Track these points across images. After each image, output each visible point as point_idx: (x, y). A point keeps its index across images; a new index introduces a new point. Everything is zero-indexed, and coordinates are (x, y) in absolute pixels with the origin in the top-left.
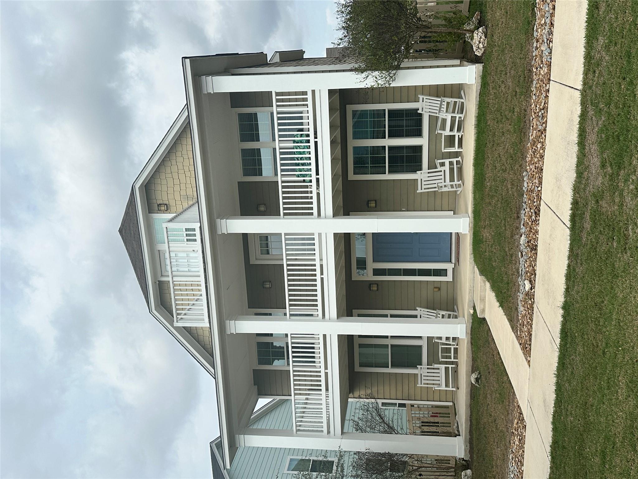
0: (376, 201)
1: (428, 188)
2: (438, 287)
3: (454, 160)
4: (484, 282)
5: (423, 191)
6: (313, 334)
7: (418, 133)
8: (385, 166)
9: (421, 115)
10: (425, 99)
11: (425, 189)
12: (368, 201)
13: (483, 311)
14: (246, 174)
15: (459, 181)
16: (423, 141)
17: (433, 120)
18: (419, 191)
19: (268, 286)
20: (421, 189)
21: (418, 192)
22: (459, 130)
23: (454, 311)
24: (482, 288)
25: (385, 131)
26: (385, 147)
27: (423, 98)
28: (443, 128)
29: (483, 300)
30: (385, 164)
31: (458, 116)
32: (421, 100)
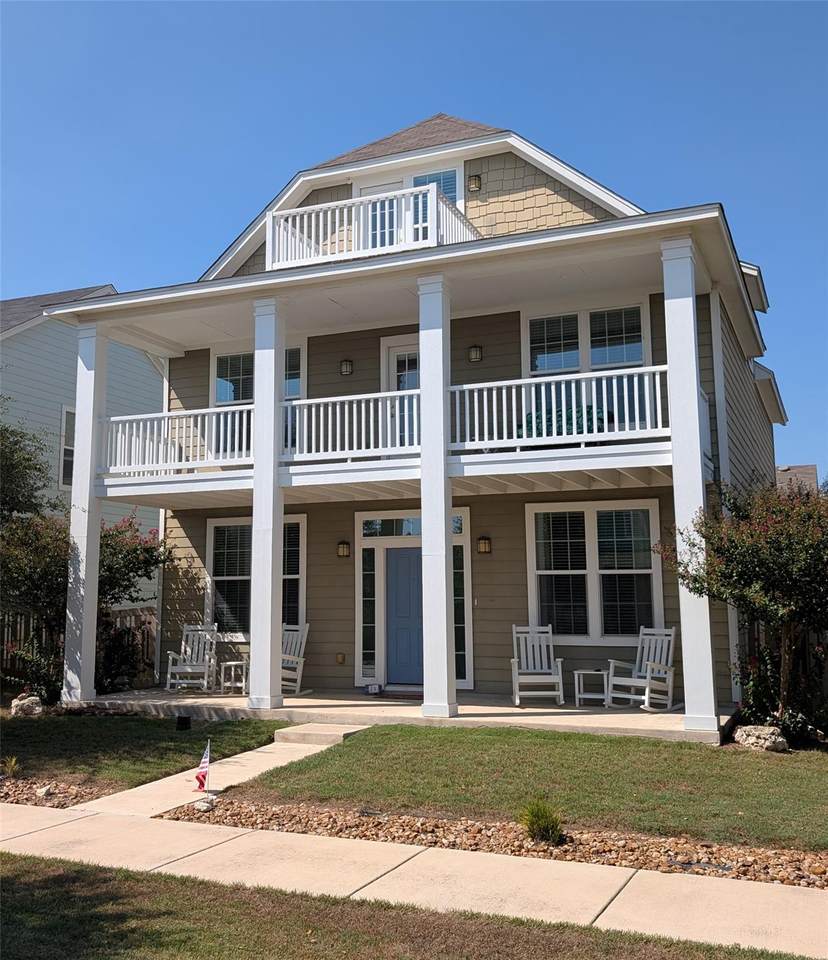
0: (490, 552)
1: (519, 645)
2: (346, 660)
3: (559, 693)
4: (333, 741)
5: (515, 635)
6: (248, 448)
7: (609, 629)
8: (550, 569)
9: (636, 632)
10: (669, 638)
11: (518, 639)
12: (488, 539)
13: (286, 739)
14: (535, 325)
15: (521, 699)
16: (595, 635)
17: (629, 655)
18: (515, 628)
19: (344, 369)
20: (517, 633)
21: (514, 626)
22: (615, 700)
23: (303, 688)
24: (323, 738)
25: (613, 568)
26: (585, 569)
27: (670, 635)
28: (619, 673)
29: (304, 738)
30: (555, 569)
31: (646, 698)
32: (668, 631)
